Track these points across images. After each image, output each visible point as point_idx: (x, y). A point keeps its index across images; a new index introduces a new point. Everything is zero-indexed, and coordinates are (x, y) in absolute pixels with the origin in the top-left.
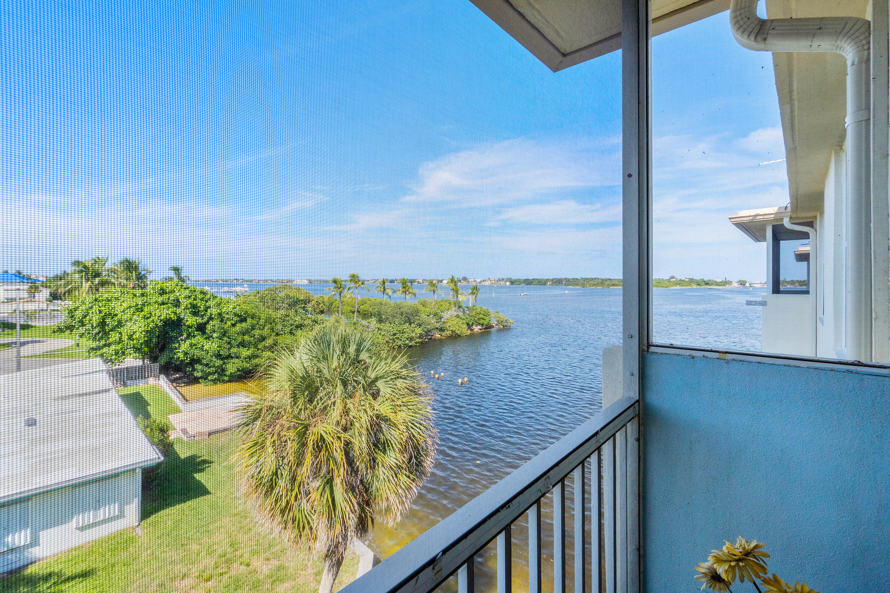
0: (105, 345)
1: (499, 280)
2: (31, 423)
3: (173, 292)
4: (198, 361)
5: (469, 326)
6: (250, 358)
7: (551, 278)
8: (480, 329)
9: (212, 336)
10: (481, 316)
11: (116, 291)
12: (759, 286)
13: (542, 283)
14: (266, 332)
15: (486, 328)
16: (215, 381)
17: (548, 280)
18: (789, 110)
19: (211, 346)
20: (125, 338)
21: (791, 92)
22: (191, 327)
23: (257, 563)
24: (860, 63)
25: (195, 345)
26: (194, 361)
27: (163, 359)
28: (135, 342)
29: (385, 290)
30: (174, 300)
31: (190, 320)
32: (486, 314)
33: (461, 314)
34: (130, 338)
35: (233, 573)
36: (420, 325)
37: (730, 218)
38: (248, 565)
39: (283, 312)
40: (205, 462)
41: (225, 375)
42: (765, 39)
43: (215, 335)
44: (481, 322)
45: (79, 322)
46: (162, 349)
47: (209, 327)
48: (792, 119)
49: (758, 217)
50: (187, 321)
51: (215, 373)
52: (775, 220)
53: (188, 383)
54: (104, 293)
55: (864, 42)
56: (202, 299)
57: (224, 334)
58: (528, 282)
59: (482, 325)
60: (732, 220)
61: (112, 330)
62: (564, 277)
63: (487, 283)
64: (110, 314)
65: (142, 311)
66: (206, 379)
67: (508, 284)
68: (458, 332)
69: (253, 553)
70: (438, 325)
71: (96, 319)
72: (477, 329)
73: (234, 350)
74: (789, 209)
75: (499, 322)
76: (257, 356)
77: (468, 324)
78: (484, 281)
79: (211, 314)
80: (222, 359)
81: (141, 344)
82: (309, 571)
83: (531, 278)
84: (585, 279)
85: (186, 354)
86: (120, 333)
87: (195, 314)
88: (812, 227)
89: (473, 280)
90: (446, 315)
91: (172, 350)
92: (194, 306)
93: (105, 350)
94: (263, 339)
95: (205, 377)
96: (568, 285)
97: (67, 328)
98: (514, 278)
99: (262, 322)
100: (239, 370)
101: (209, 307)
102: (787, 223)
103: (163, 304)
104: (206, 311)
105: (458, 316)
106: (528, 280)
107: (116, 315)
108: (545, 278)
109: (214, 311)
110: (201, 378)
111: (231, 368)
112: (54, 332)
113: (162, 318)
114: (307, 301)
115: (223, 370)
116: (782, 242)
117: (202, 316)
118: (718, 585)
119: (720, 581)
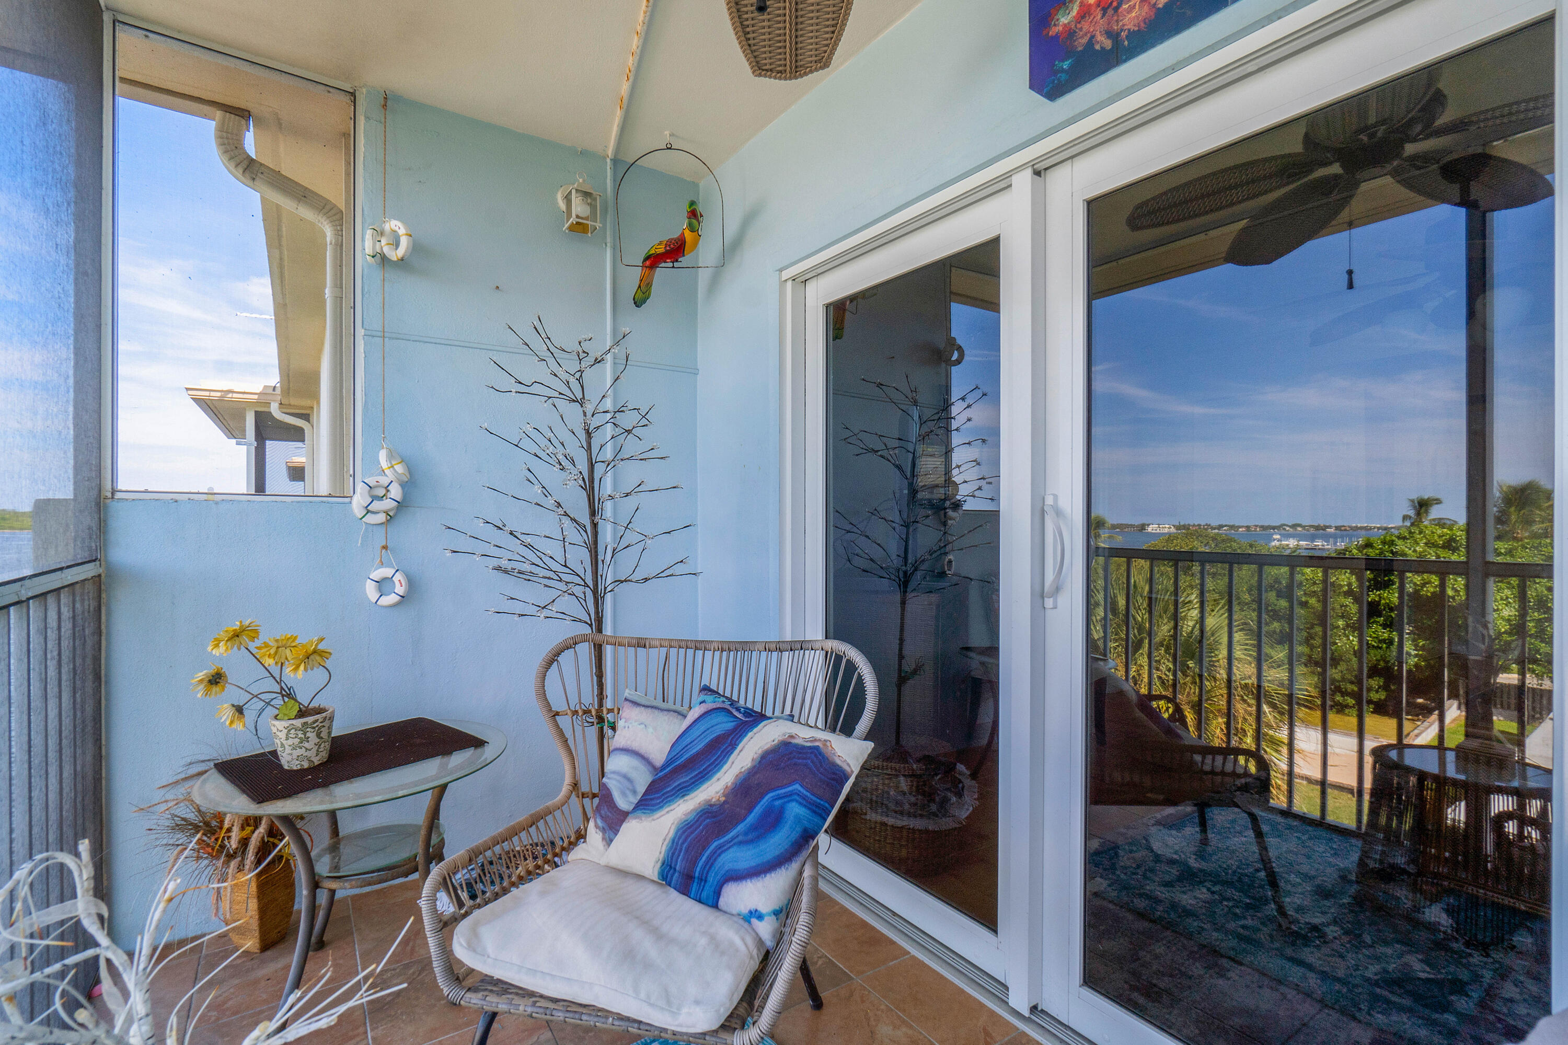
18: (277, 256)
21: (280, 237)
24: (336, 245)
37: (187, 389)
42: (253, 179)
48: (281, 267)
49: (230, 395)
52: (258, 403)
55: (339, 228)
60: (191, 392)
74: (278, 391)
88: (308, 421)
102: (275, 409)
116: (268, 443)
118: (215, 689)
119: (217, 683)
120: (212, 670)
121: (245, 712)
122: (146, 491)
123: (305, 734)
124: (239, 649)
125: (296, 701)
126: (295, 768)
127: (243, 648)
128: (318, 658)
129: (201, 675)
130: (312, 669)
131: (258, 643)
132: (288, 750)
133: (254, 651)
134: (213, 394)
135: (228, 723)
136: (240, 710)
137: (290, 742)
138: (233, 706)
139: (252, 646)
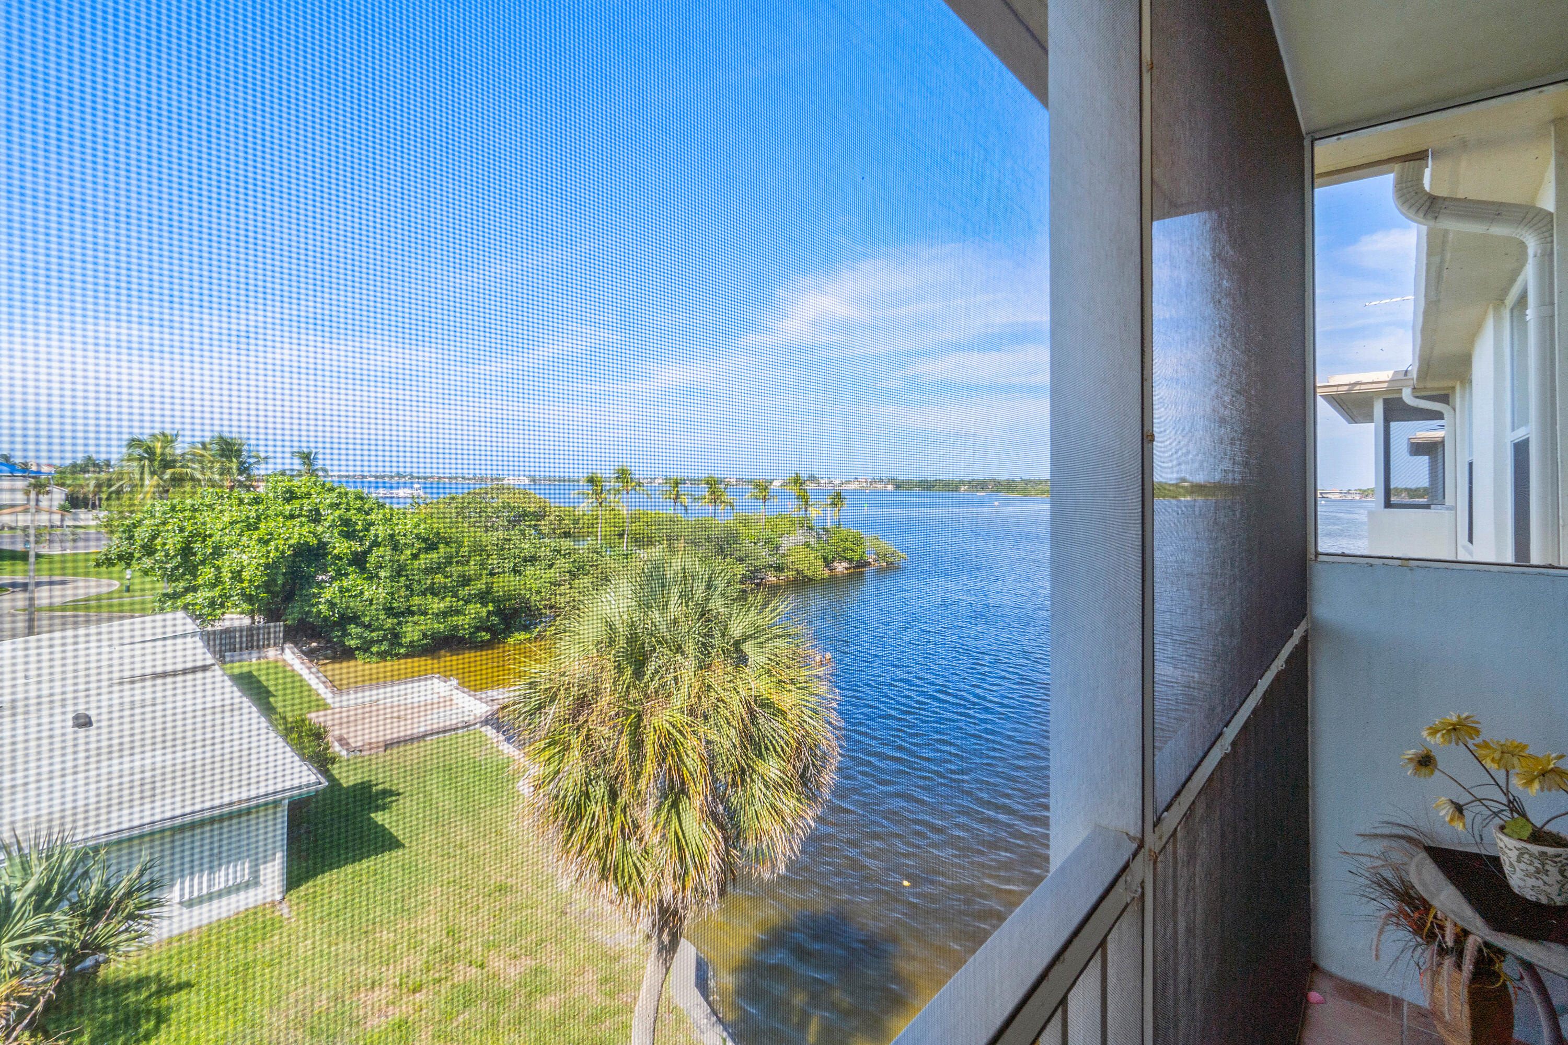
0: (187, 590)
1: (874, 481)
2: (83, 722)
3: (308, 496)
4: (355, 619)
5: (827, 562)
6: (445, 614)
7: (967, 478)
8: (847, 569)
9: (377, 576)
10: (849, 545)
11: (207, 494)
12: (1337, 496)
13: (952, 486)
14: (471, 569)
15: (857, 567)
16: (382, 656)
17: (962, 481)
19: (377, 592)
20: (226, 576)
22: (341, 559)
23: (497, 963)
24: (1543, 255)
25: (348, 590)
26: (347, 619)
27: (292, 616)
28: (246, 584)
29: (678, 496)
30: (310, 511)
31: (341, 547)
32: (858, 541)
33: (812, 541)
34: (237, 576)
35: (458, 979)
36: (741, 560)
38: (482, 966)
39: (500, 534)
40: (386, 793)
41: (401, 645)
42: (1436, 218)
43: (382, 574)
44: (849, 554)
45: (143, 547)
46: (289, 597)
47: (372, 559)
49: (1358, 387)
50: (334, 548)
51: (382, 641)
53: (334, 659)
54: (185, 498)
55: (1547, 234)
56: (359, 510)
57: (399, 571)
58: (927, 486)
59: (851, 560)
61: (203, 562)
62: (991, 477)
63: (853, 486)
64: (199, 535)
65: (257, 529)
66: (366, 650)
67: (890, 487)
68: (809, 573)
69: (487, 946)
70: (771, 560)
71: (172, 542)
72: (841, 567)
73: (416, 600)
74: (1412, 375)
75: (880, 556)
76: (458, 612)
77: (825, 559)
78: (848, 482)
79: (376, 536)
80: (396, 616)
81: (257, 587)
82: (589, 976)
83: (931, 478)
84: (1027, 482)
85: (332, 605)
86: (218, 569)
87: (349, 535)
89: (826, 480)
90: (786, 543)
91: (307, 599)
92: (347, 522)
93: (189, 597)
94: (466, 581)
95: (365, 647)
96: (997, 491)
97: (120, 557)
98: (902, 477)
99: (465, 551)
100: (425, 636)
101: (373, 524)
102: (1407, 396)
103: (292, 517)
104: (368, 530)
105: (807, 545)
106: (926, 481)
107: (211, 536)
108: (957, 479)
109: (381, 531)
110: (357, 649)
111: (411, 632)
112: (98, 565)
113: (291, 542)
114: (540, 516)
115: (396, 636)
116: (1394, 423)
117: (361, 540)
118: (1424, 770)
119: (1426, 765)
120: (1420, 751)
121: (1465, 812)
122: (1343, 555)
123: (1543, 865)
124: (1457, 744)
125: (1528, 820)
126: (1528, 897)
127: (1461, 745)
128: (1558, 779)
129: (1411, 753)
130: (1550, 790)
131: (1478, 740)
132: (1519, 874)
133: (1472, 748)
134: (1340, 388)
135: (1447, 819)
136: (1459, 809)
137: (1523, 866)
138: (1452, 802)
139: (1470, 743)
